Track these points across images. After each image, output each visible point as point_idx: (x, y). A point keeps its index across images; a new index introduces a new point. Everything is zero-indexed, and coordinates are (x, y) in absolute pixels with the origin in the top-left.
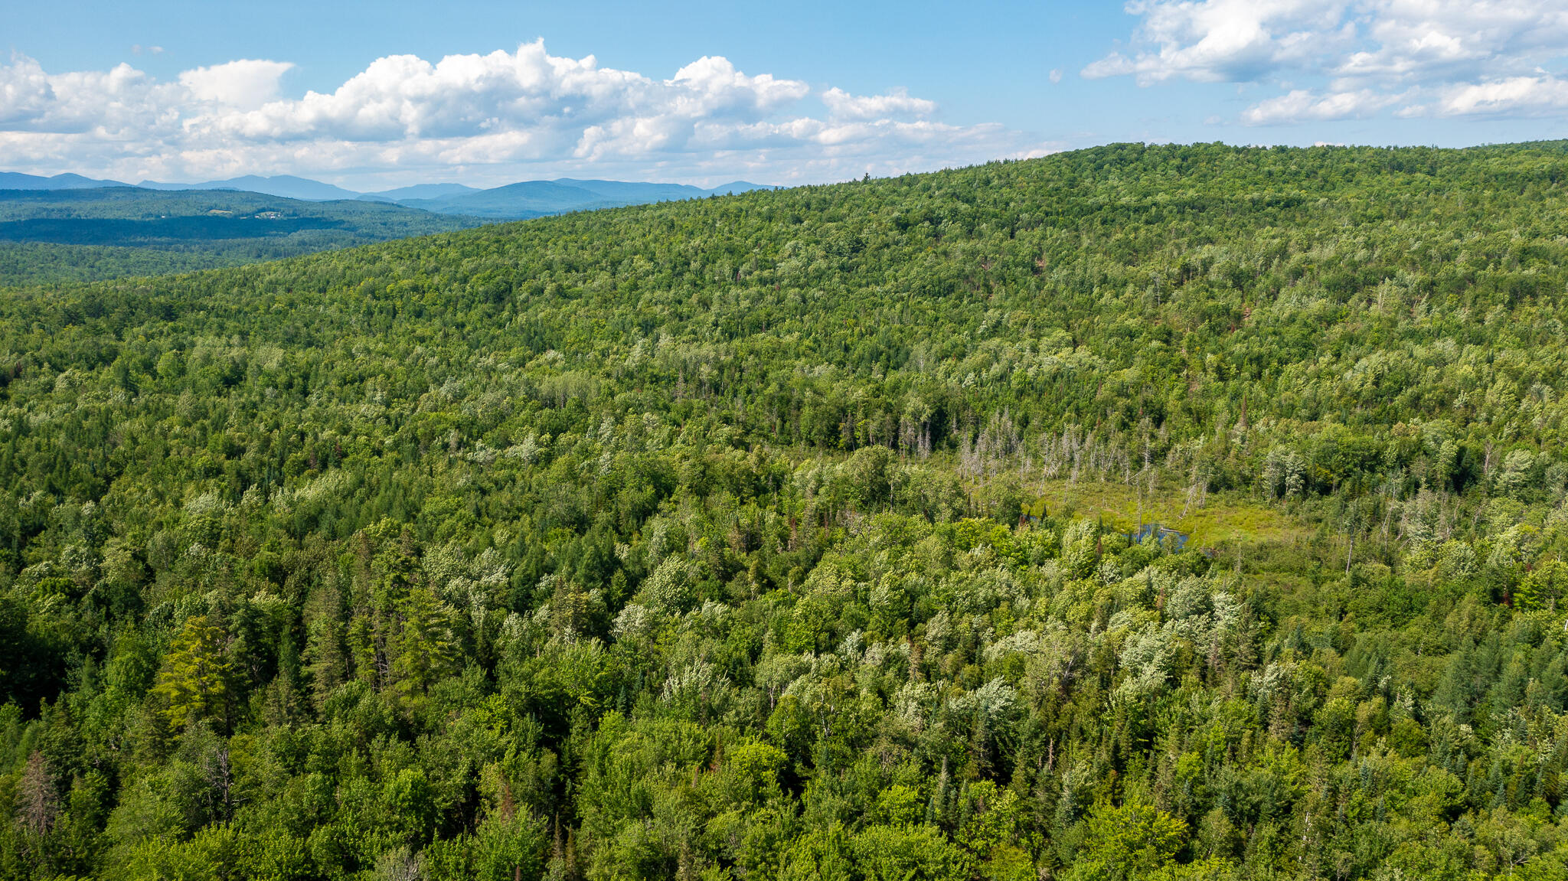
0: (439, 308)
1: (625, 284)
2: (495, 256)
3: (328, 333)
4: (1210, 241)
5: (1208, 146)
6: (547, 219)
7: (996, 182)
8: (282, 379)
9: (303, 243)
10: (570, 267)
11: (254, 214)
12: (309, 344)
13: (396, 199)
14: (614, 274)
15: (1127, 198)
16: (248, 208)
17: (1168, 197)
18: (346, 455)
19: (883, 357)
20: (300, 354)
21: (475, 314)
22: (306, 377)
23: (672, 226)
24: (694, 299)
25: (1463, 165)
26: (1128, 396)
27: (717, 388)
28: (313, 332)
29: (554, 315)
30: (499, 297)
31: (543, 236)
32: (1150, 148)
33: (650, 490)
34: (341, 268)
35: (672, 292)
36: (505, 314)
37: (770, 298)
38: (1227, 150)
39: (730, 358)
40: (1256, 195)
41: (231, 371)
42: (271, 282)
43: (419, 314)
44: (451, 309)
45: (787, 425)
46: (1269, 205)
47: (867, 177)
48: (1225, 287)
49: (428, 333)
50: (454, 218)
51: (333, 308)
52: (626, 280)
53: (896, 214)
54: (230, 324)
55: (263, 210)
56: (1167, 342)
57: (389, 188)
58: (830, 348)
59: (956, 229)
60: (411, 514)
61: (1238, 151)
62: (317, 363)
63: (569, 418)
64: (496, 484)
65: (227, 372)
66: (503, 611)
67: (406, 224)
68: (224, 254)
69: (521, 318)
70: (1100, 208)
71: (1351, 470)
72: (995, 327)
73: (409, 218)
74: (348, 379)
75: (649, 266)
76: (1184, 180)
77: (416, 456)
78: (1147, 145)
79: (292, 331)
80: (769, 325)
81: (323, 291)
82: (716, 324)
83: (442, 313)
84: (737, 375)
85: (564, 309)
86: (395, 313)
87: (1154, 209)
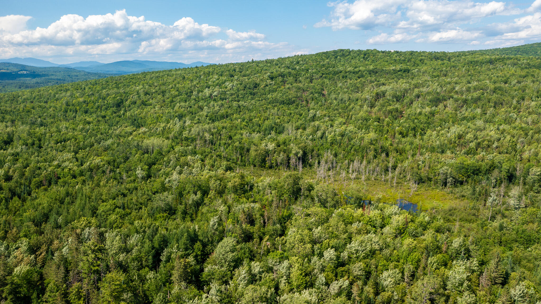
0: (94, 109)
1: (169, 100)
2: (116, 89)
3: (49, 120)
4: (384, 84)
5: (372, 51)
6: (134, 75)
7: (301, 62)
8: (30, 141)
9: (37, 83)
10: (146, 94)
11: (18, 72)
12: (42, 125)
13: (73, 67)
14: (163, 96)
15: (350, 69)
16: (15, 70)
17: (364, 68)
18: (59, 178)
19: (274, 129)
20: (37, 130)
21: (109, 112)
22: (40, 140)
23: (184, 78)
24: (196, 106)
25: (459, 58)
26: (374, 145)
27: (212, 143)
28: (43, 120)
29: (142, 112)
30: (119, 105)
31: (134, 81)
32: (352, 51)
33: (199, 194)
34: (53, 93)
35: (187, 103)
36: (122, 112)
37: (226, 106)
38: (379, 52)
39: (216, 130)
40: (394, 68)
41: (7, 138)
42: (25, 99)
43: (86, 112)
44: (99, 110)
45: (243, 158)
46: (399, 71)
47: (253, 60)
48: (394, 101)
49: (91, 120)
50: (96, 74)
51: (51, 110)
52: (168, 98)
53: (269, 74)
54: (8, 117)
55: (22, 70)
56: (378, 122)
57: (69, 63)
58: (253, 126)
59: (291, 79)
60: (94, 213)
61: (383, 52)
62: (45, 134)
63: (155, 158)
64: (129, 191)
65: (5, 139)
66: (147, 269)
67: (77, 76)
68: (6, 87)
69: (128, 114)
70: (341, 72)
71: (470, 175)
72: (313, 117)
73: (78, 74)
74: (59, 141)
75: (177, 93)
76: (367, 62)
77: (91, 177)
78: (351, 50)
79: (34, 120)
80: (227, 116)
81: (46, 102)
82: (207, 116)
83: (96, 112)
84: (219, 137)
85: (145, 110)
86: (76, 112)
87: (360, 73)
